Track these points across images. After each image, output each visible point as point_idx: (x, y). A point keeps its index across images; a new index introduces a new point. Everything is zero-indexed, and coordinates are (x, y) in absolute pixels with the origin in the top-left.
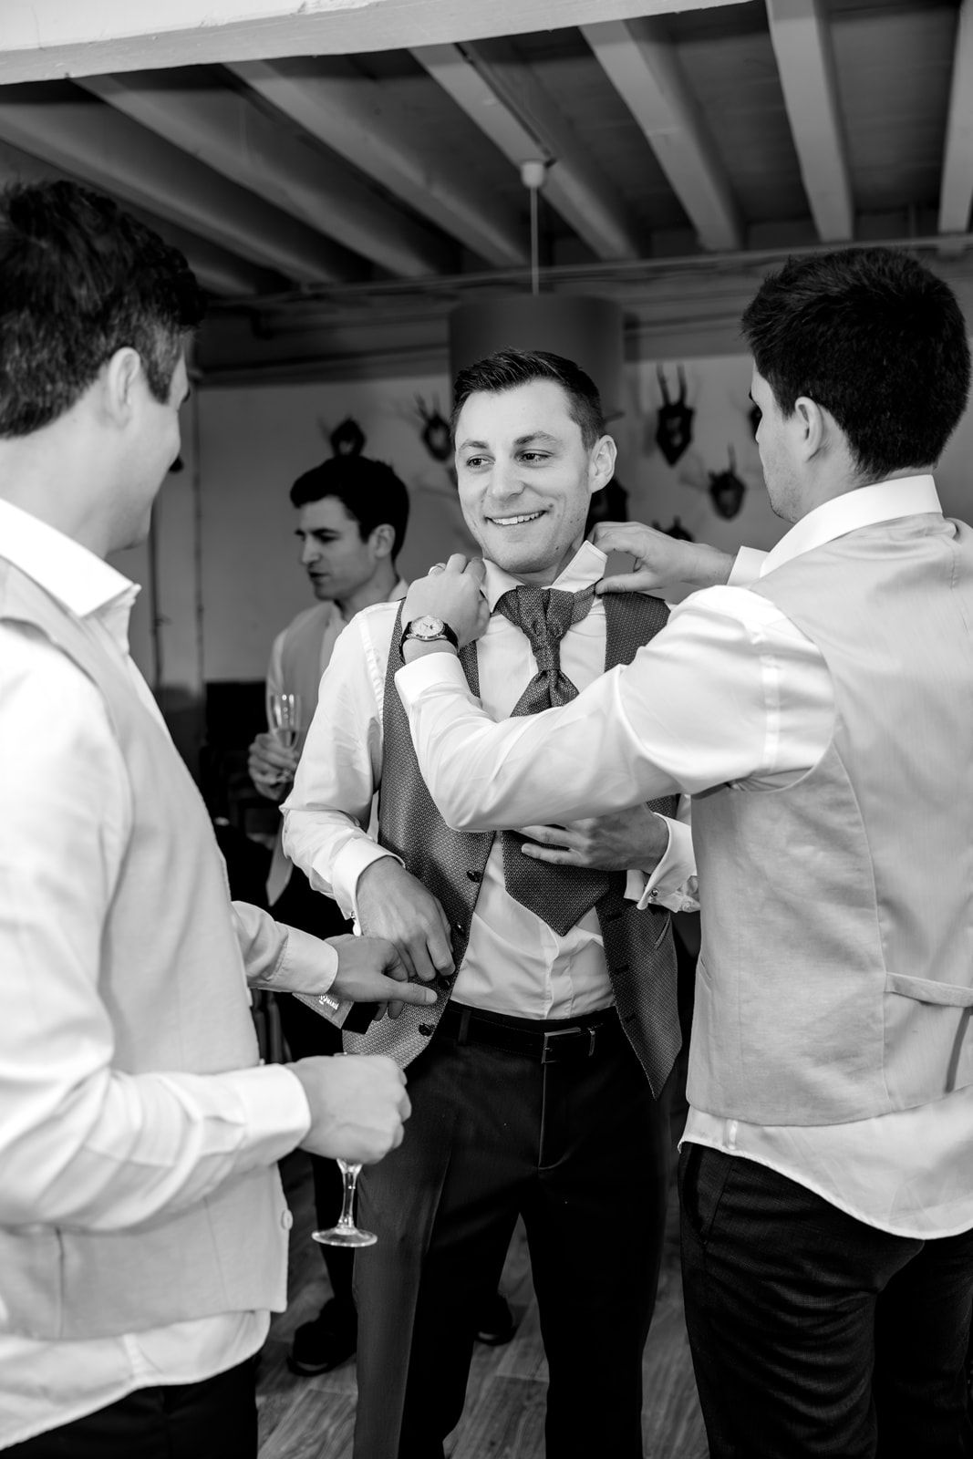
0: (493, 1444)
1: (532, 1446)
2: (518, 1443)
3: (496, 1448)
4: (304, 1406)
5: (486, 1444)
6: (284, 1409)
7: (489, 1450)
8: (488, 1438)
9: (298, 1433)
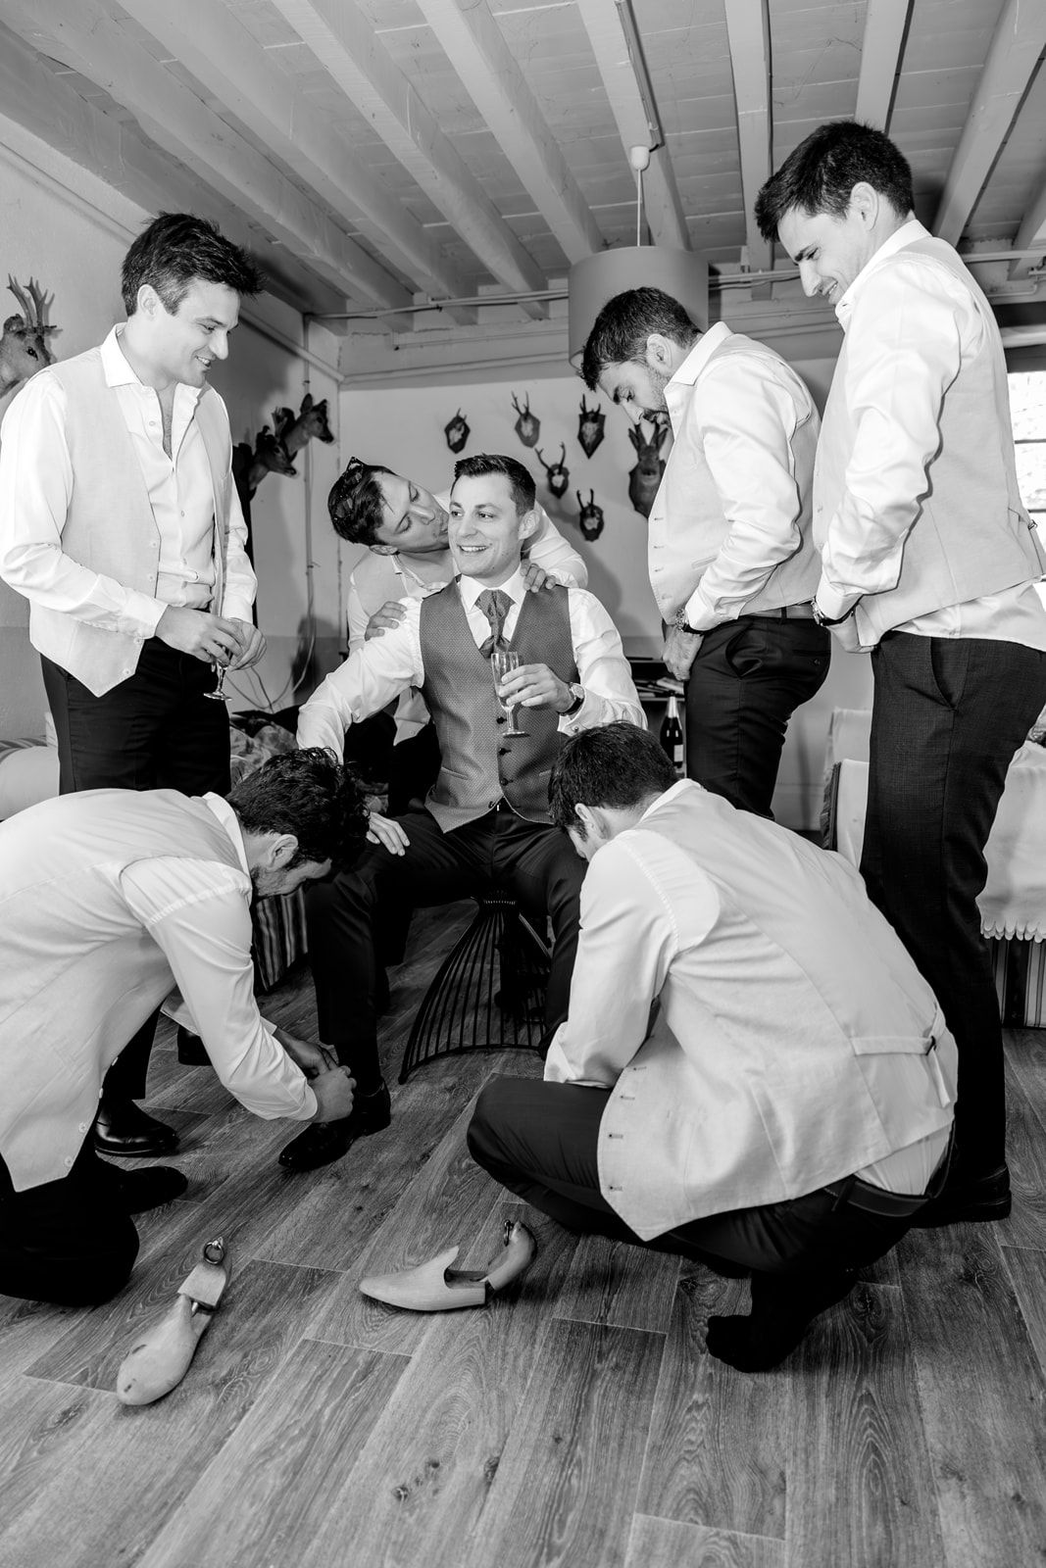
0: (558, 1440)
1: (613, 1444)
2: (592, 1441)
3: (563, 1446)
4: (293, 1369)
5: (549, 1441)
6: (266, 1371)
7: (553, 1451)
8: (550, 1431)
9: (278, 1418)
